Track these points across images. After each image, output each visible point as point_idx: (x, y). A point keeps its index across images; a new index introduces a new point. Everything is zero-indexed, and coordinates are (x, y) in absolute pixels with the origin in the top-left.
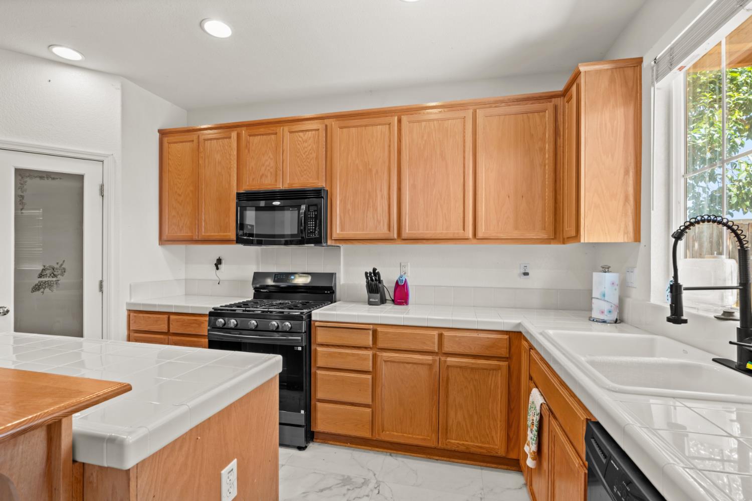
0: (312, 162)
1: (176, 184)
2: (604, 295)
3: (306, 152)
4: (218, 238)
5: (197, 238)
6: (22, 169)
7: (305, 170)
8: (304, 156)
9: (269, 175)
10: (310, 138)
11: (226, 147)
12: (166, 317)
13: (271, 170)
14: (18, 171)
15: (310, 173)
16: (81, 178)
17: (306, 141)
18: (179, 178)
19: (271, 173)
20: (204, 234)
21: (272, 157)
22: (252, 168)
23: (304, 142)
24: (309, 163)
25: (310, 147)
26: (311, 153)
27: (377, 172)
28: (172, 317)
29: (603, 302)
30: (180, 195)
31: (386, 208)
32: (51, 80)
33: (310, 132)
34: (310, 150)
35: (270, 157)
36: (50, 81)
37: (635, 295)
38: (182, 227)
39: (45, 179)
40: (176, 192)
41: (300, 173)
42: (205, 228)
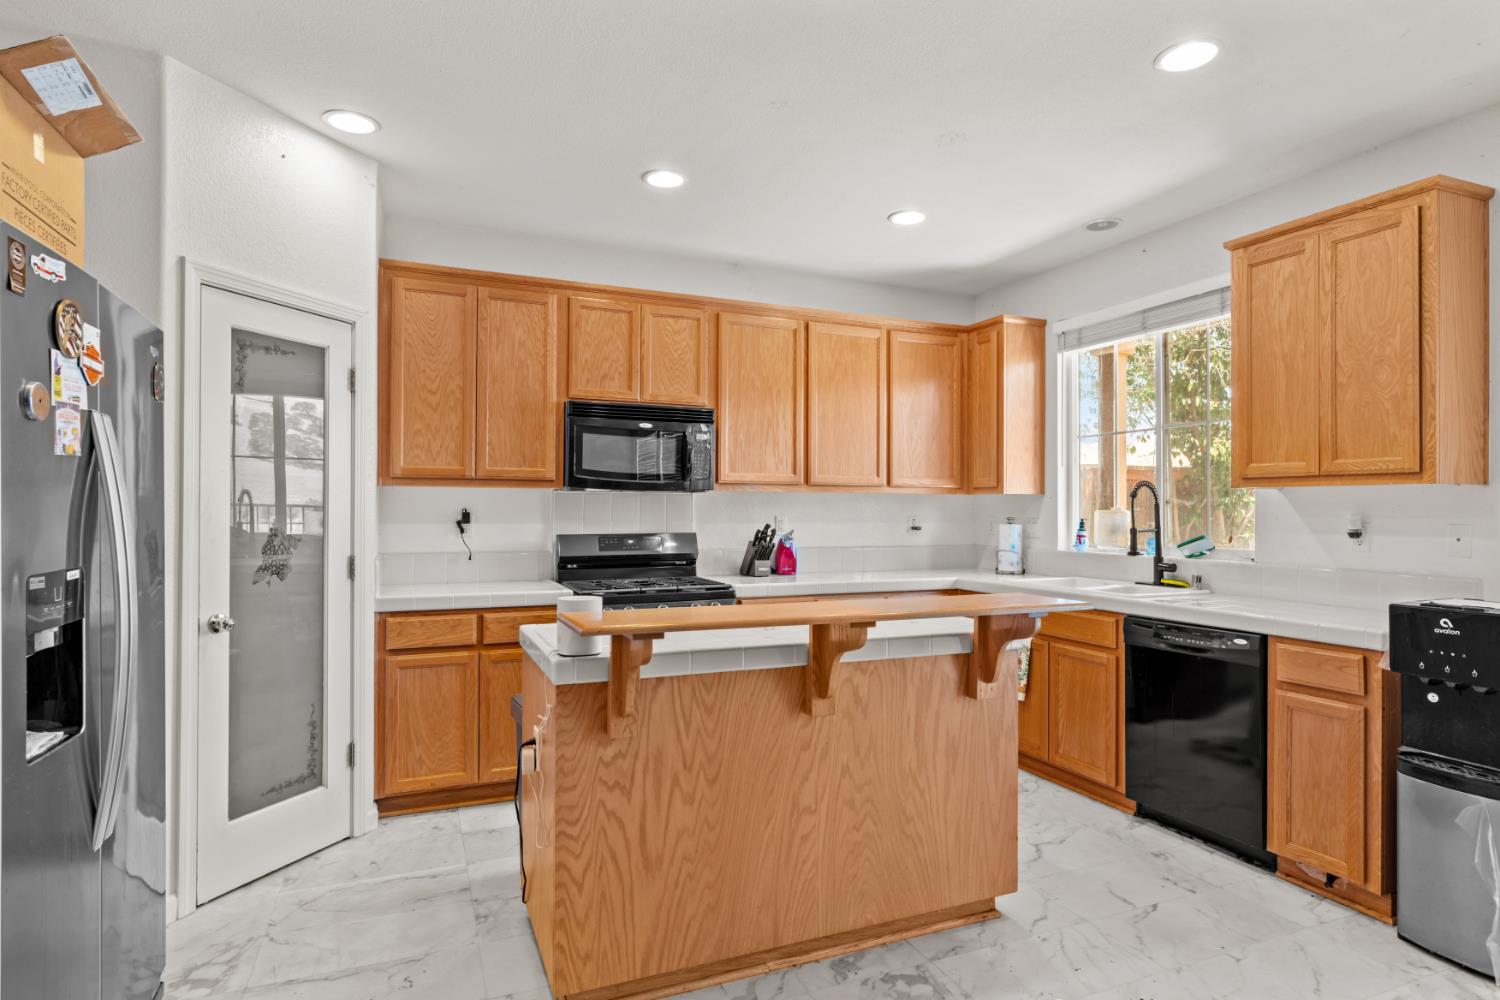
0: (688, 365)
1: (424, 371)
2: (1014, 547)
3: (678, 349)
4: (521, 475)
5: (473, 474)
6: (241, 331)
7: (678, 377)
8: (676, 355)
9: (617, 376)
10: (685, 329)
11: (536, 319)
12: (474, 617)
13: (621, 369)
14: (236, 333)
15: (684, 382)
16: (320, 353)
17: (677, 333)
18: (430, 361)
19: (620, 374)
20: (488, 467)
21: (621, 348)
22: (586, 361)
23: (675, 333)
24: (684, 366)
25: (684, 344)
26: (686, 353)
27: (779, 391)
28: (488, 616)
29: (1011, 554)
30: (430, 392)
31: (790, 442)
32: (287, 156)
33: (685, 321)
34: (685, 347)
35: (618, 348)
36: (283, 156)
37: (1037, 546)
38: (438, 453)
39: (274, 353)
40: (424, 386)
41: (669, 380)
42: (491, 457)
